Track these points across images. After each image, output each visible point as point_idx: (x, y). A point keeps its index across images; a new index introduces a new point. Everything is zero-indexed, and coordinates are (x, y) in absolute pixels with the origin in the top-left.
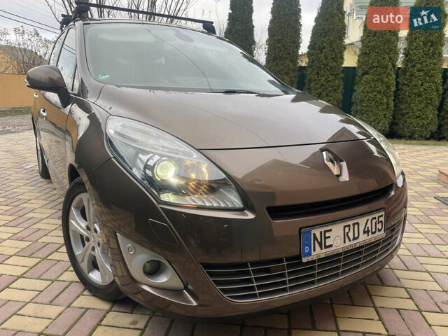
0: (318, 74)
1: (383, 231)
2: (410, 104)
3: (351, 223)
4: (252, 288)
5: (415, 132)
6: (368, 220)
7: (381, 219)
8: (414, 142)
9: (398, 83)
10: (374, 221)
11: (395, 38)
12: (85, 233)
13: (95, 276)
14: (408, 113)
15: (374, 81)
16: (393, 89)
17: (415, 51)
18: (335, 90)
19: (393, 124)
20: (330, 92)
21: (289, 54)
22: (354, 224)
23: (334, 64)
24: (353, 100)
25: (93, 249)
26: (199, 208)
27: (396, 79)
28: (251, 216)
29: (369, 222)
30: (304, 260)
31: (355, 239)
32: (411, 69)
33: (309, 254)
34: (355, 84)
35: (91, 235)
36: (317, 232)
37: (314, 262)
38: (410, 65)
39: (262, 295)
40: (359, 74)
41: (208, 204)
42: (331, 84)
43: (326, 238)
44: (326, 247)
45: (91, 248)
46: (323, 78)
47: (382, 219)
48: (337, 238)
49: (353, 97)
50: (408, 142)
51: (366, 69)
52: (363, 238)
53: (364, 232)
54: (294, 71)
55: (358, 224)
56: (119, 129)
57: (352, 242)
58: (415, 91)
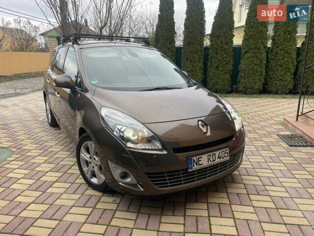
0: (217, 53)
1: (228, 157)
2: (275, 72)
3: (211, 154)
4: (167, 183)
5: (278, 89)
6: (220, 153)
7: (226, 152)
8: (278, 96)
9: (268, 58)
10: (223, 153)
11: (265, 29)
12: (89, 160)
13: (94, 180)
14: (274, 77)
15: (252, 57)
16: (265, 62)
17: (278, 38)
18: (228, 63)
19: (265, 84)
20: (224, 64)
21: (198, 40)
22: (213, 155)
23: (227, 46)
24: (239, 69)
25: (93, 167)
26: (144, 149)
27: (267, 55)
28: (165, 152)
29: (221, 153)
30: (189, 171)
31: (213, 161)
32: (276, 49)
33: (192, 168)
34: (240, 59)
35: (92, 161)
36: (195, 158)
37: (194, 171)
38: (275, 47)
39: (171, 186)
40: (243, 53)
41: (147, 148)
42: (225, 59)
43: (199, 161)
44: (199, 165)
45: (92, 167)
46: (220, 56)
47: (228, 151)
48: (205, 161)
49: (239, 67)
50: (275, 96)
51: (247, 50)
52: (218, 160)
53: (218, 158)
54: (201, 51)
55: (215, 154)
56: (107, 114)
57: (212, 162)
58: (279, 63)
